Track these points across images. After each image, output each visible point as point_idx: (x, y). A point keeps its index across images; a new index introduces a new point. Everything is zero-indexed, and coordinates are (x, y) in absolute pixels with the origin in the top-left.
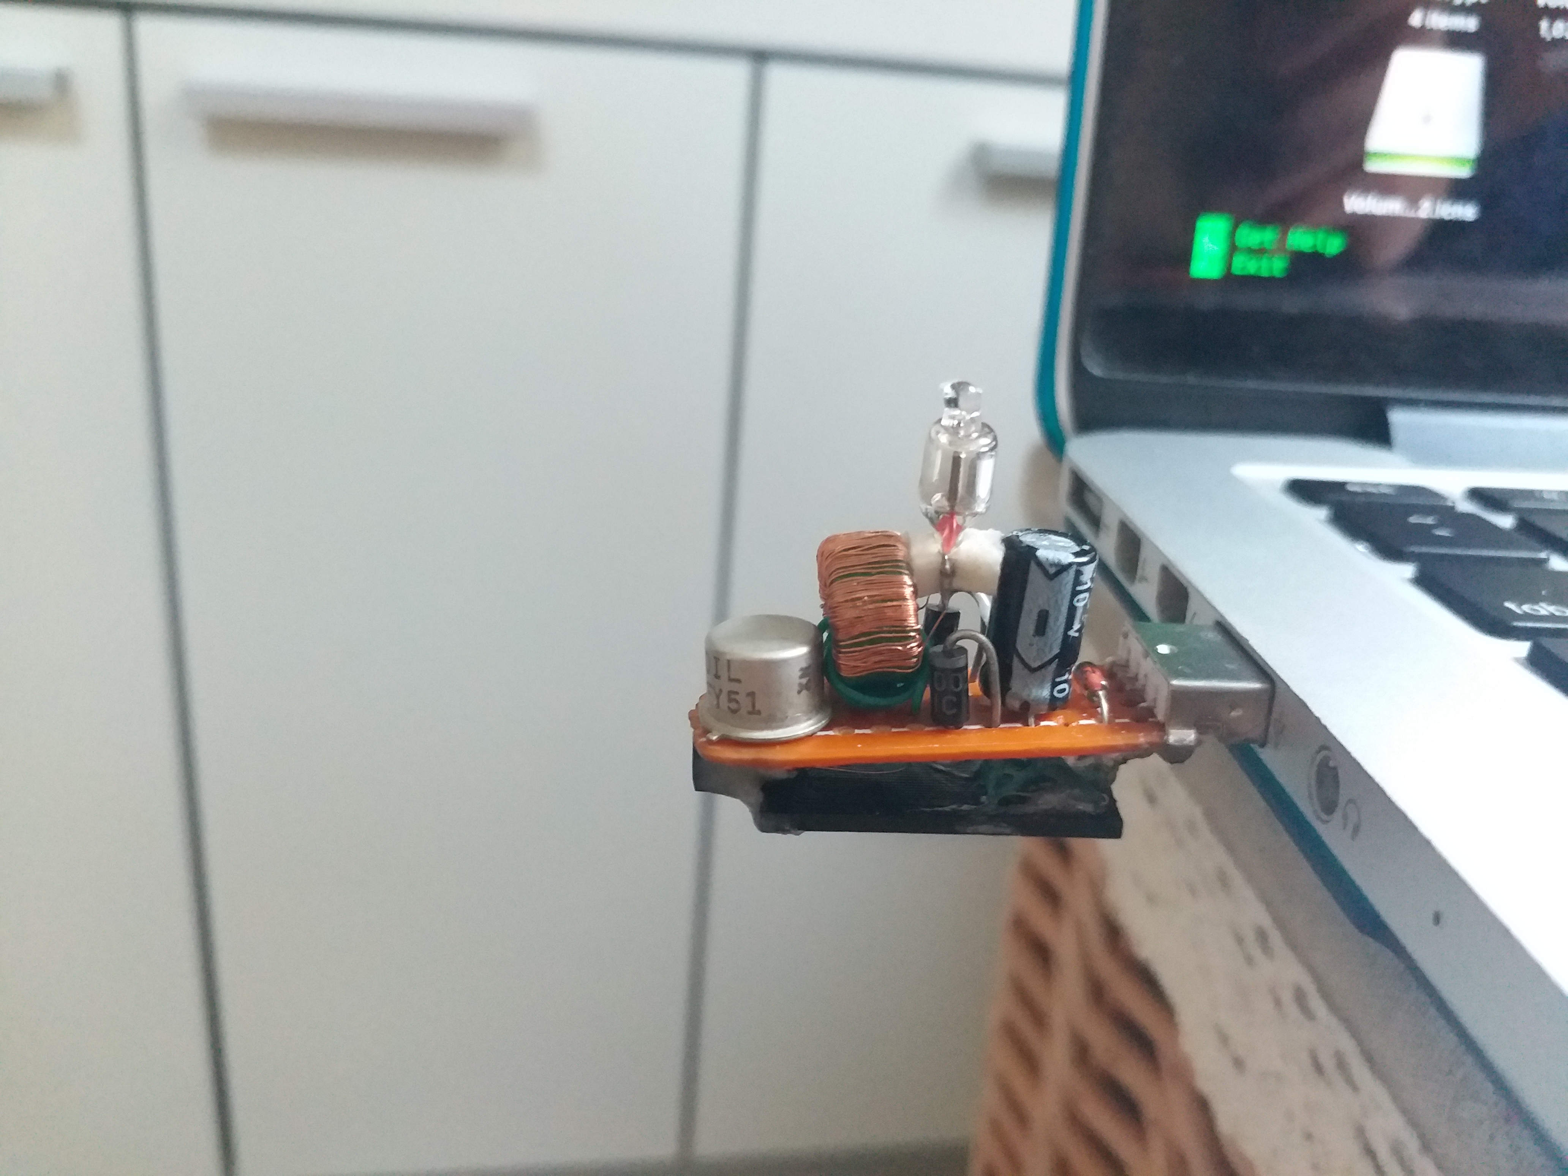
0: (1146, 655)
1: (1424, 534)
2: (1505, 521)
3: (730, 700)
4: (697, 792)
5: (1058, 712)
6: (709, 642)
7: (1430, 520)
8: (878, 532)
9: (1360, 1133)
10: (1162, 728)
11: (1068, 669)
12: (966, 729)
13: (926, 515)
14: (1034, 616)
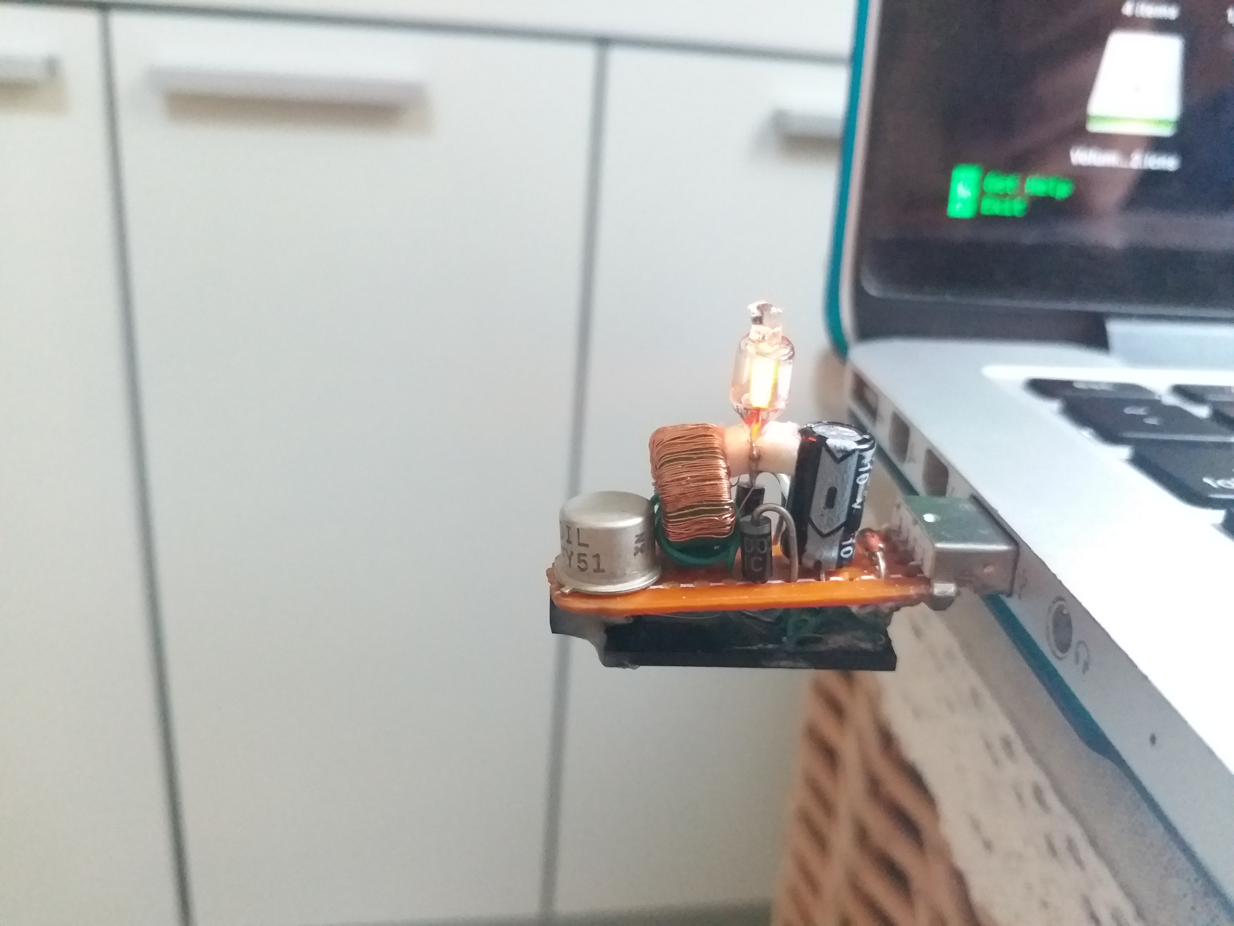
0: (915, 523)
1: (1136, 422)
2: (1202, 412)
3: (580, 561)
4: (553, 634)
5: (844, 569)
6: (563, 513)
7: (1141, 411)
8: (699, 425)
9: (1086, 902)
10: (928, 582)
11: (852, 534)
12: (771, 584)
13: (737, 410)
14: (825, 493)
